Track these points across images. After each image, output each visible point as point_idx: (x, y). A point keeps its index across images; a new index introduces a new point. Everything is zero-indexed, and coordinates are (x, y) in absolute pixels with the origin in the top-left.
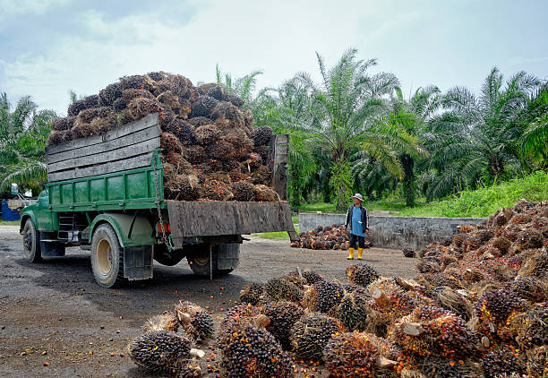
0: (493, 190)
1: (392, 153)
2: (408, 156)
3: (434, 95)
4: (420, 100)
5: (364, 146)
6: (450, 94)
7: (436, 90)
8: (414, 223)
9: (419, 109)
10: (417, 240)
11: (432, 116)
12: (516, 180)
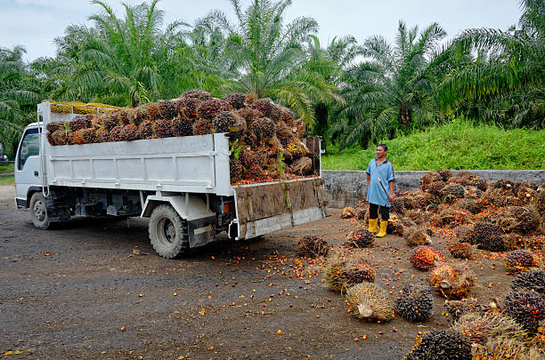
0: (411, 139)
1: (307, 102)
2: (323, 105)
3: (350, 46)
4: (337, 49)
5: (281, 94)
6: (368, 43)
7: (353, 40)
8: (343, 177)
9: (336, 58)
10: (346, 197)
11: (348, 66)
12: (434, 128)
